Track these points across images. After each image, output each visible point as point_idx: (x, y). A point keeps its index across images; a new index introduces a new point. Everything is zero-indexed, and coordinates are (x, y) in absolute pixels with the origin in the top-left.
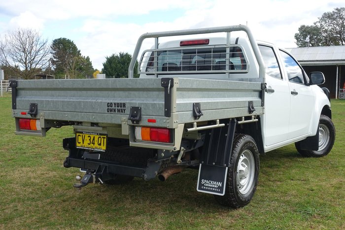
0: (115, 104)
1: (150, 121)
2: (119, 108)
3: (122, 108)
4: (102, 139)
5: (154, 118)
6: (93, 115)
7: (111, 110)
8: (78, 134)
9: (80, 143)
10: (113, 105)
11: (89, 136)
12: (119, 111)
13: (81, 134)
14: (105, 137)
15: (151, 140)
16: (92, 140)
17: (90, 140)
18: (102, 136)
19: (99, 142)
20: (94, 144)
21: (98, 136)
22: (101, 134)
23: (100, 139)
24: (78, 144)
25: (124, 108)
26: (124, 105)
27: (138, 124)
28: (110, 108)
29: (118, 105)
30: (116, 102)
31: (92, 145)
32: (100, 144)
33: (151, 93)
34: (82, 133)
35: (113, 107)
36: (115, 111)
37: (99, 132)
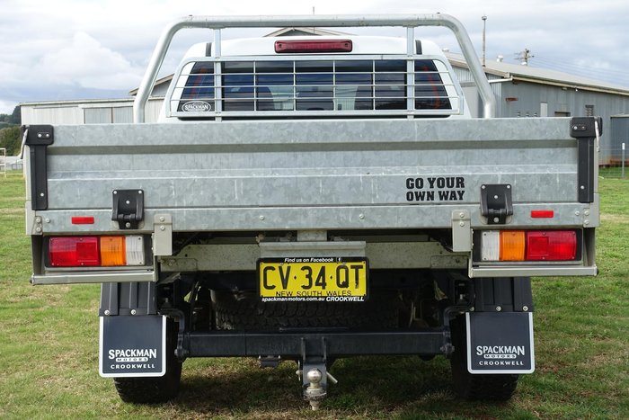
0: (431, 181)
1: (535, 215)
2: (446, 189)
3: (455, 189)
4: (352, 272)
5: (548, 207)
6: (360, 211)
7: (420, 196)
8: (263, 266)
9: (273, 287)
10: (426, 183)
11: (303, 269)
12: (443, 196)
13: (276, 265)
14: (363, 264)
15: (526, 259)
16: (315, 277)
17: (309, 276)
18: (348, 265)
19: (342, 279)
20: (324, 285)
21: (336, 265)
22: (345, 260)
23: (342, 272)
24: (264, 292)
25: (460, 189)
26: (460, 181)
27: (504, 223)
28: (415, 190)
29: (441, 182)
30: (435, 174)
31: (316, 289)
32: (346, 285)
33: (531, 152)
34: (281, 260)
35: (426, 188)
36: (431, 196)
37: (340, 255)
